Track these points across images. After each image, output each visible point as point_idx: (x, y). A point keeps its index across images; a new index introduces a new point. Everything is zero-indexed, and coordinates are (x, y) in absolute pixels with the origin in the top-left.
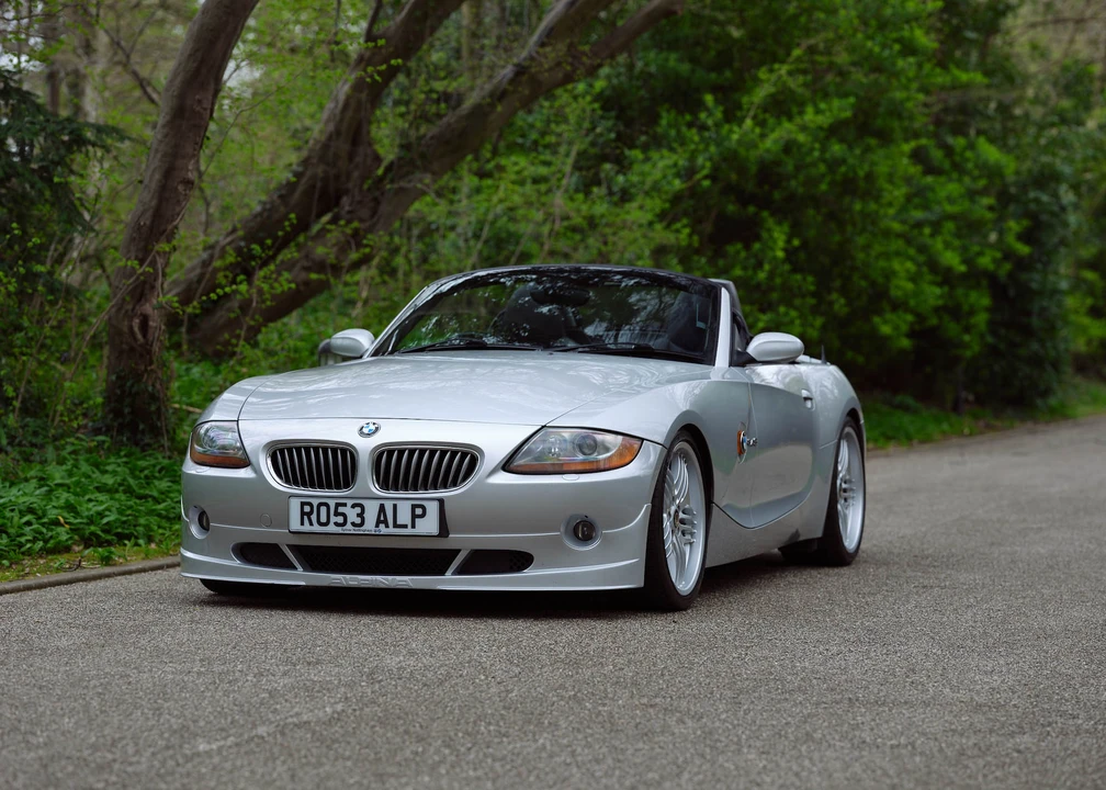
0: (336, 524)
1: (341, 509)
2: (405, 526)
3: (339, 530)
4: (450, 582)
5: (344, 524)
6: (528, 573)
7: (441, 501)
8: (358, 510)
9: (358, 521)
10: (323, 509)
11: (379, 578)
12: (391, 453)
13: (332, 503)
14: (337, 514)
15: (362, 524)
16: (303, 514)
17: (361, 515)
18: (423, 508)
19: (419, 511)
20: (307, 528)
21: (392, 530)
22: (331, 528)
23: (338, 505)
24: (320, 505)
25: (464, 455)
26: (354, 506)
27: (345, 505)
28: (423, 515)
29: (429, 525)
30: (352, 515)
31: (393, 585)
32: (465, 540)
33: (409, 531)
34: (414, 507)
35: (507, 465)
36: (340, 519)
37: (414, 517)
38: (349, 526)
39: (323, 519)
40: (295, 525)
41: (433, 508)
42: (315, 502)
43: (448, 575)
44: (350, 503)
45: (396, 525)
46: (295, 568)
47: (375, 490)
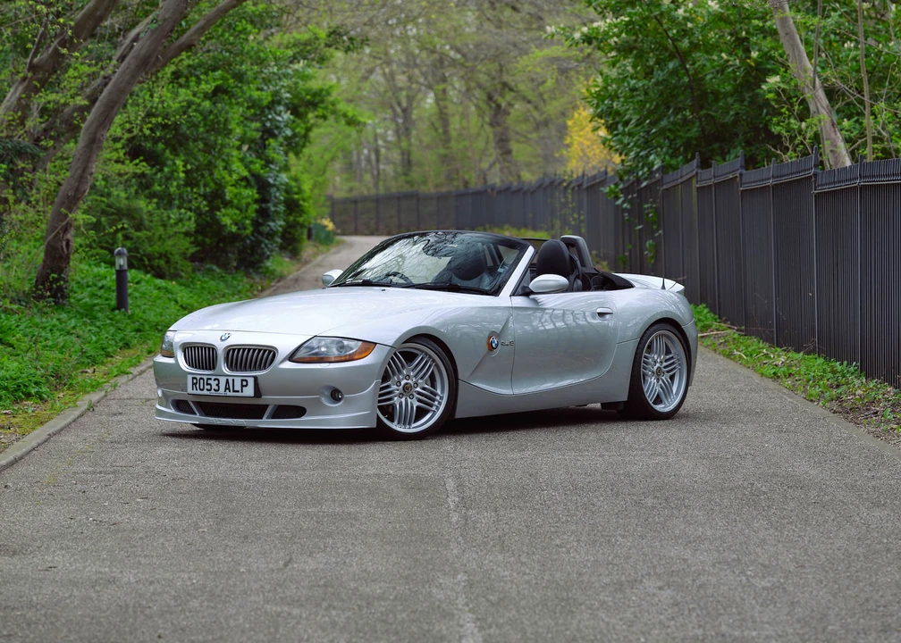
0: (207, 390)
1: (209, 382)
2: (238, 391)
3: (208, 393)
4: (265, 423)
5: (210, 390)
6: (303, 418)
7: (256, 378)
8: (217, 382)
9: (217, 388)
10: (202, 381)
11: (230, 420)
12: (234, 350)
13: (205, 378)
14: (208, 384)
15: (218, 390)
16: (193, 384)
17: (218, 385)
18: (246, 381)
19: (244, 383)
20: (195, 392)
21: (232, 394)
22: (205, 392)
23: (208, 379)
24: (201, 379)
25: (270, 352)
26: (215, 380)
27: (210, 379)
28: (246, 386)
29: (249, 391)
30: (214, 384)
31: (237, 425)
32: (271, 399)
33: (239, 394)
34: (242, 380)
35: (291, 357)
36: (209, 387)
37: (242, 386)
38: (213, 391)
39: (202, 387)
40: (190, 390)
41: (251, 381)
42: (198, 377)
43: (264, 419)
44: (213, 378)
45: (234, 391)
46: (195, 414)
47: (226, 370)
